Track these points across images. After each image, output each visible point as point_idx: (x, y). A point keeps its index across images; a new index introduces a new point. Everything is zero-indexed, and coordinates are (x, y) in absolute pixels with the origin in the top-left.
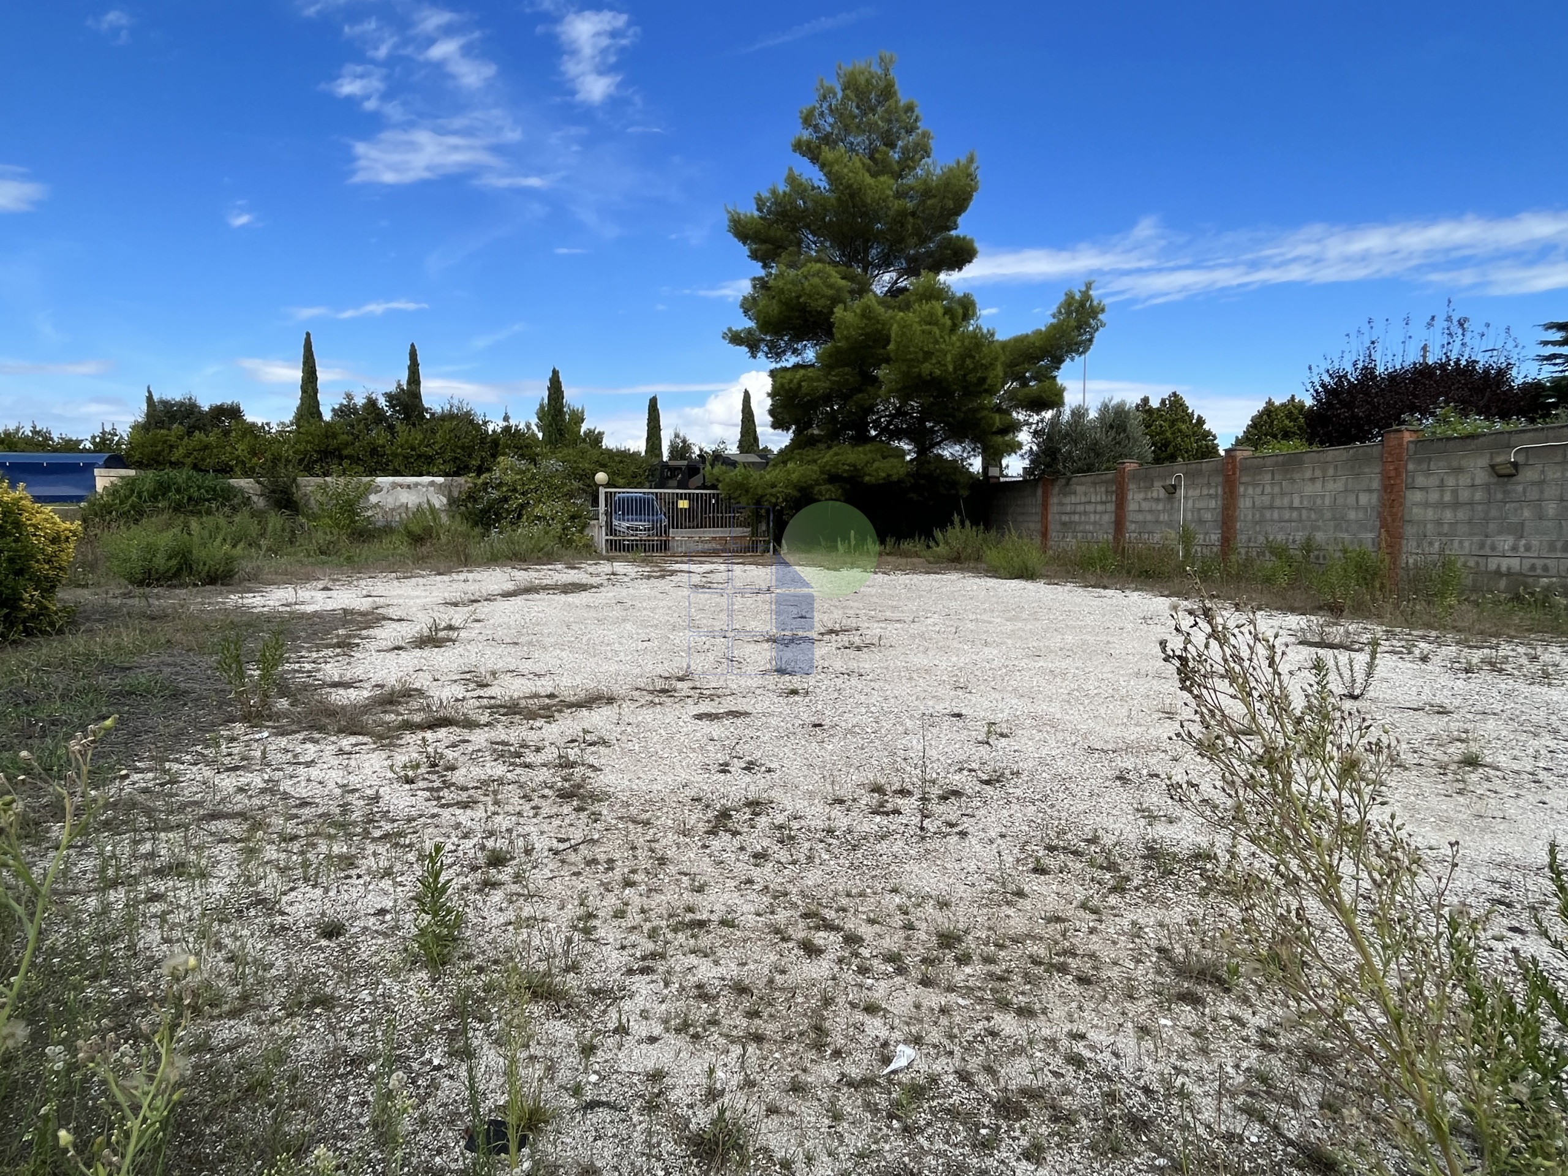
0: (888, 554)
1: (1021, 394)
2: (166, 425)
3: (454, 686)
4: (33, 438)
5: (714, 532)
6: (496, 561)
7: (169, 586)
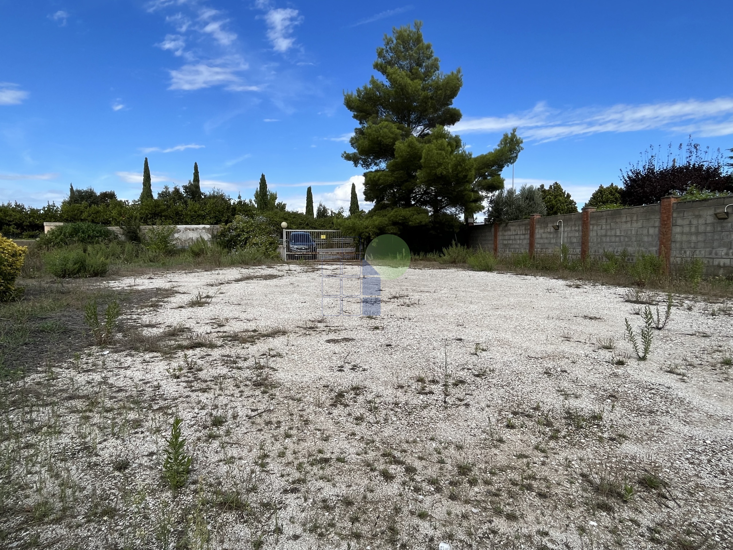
0: (421, 260)
1: (483, 183)
2: (80, 202)
3: (206, 326)
4: (16, 208)
5: (338, 250)
6: (234, 264)
7: (74, 278)
